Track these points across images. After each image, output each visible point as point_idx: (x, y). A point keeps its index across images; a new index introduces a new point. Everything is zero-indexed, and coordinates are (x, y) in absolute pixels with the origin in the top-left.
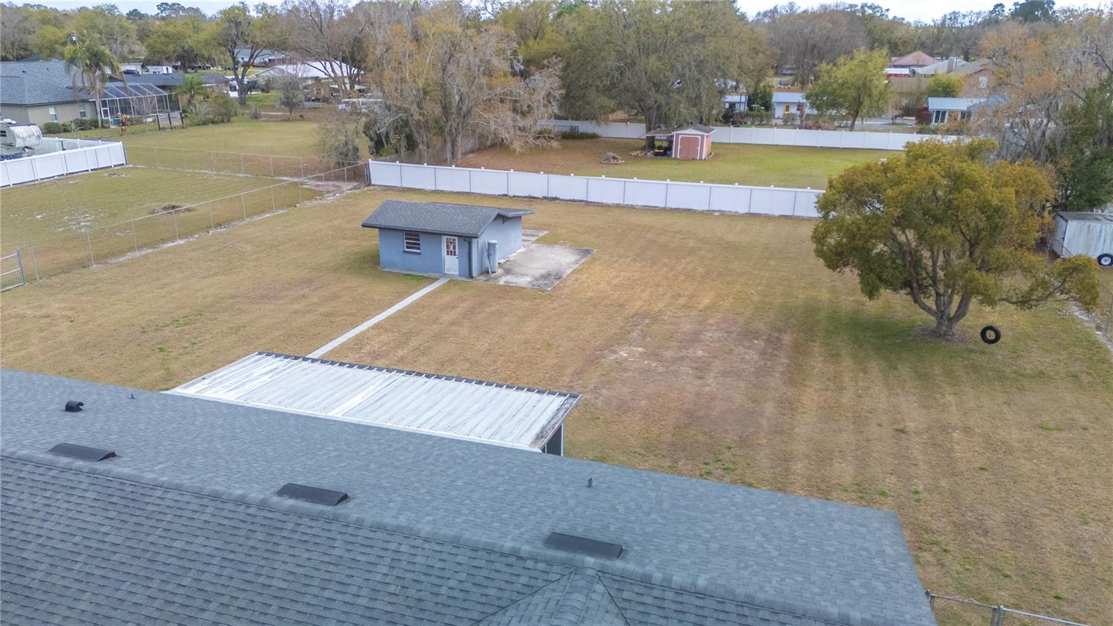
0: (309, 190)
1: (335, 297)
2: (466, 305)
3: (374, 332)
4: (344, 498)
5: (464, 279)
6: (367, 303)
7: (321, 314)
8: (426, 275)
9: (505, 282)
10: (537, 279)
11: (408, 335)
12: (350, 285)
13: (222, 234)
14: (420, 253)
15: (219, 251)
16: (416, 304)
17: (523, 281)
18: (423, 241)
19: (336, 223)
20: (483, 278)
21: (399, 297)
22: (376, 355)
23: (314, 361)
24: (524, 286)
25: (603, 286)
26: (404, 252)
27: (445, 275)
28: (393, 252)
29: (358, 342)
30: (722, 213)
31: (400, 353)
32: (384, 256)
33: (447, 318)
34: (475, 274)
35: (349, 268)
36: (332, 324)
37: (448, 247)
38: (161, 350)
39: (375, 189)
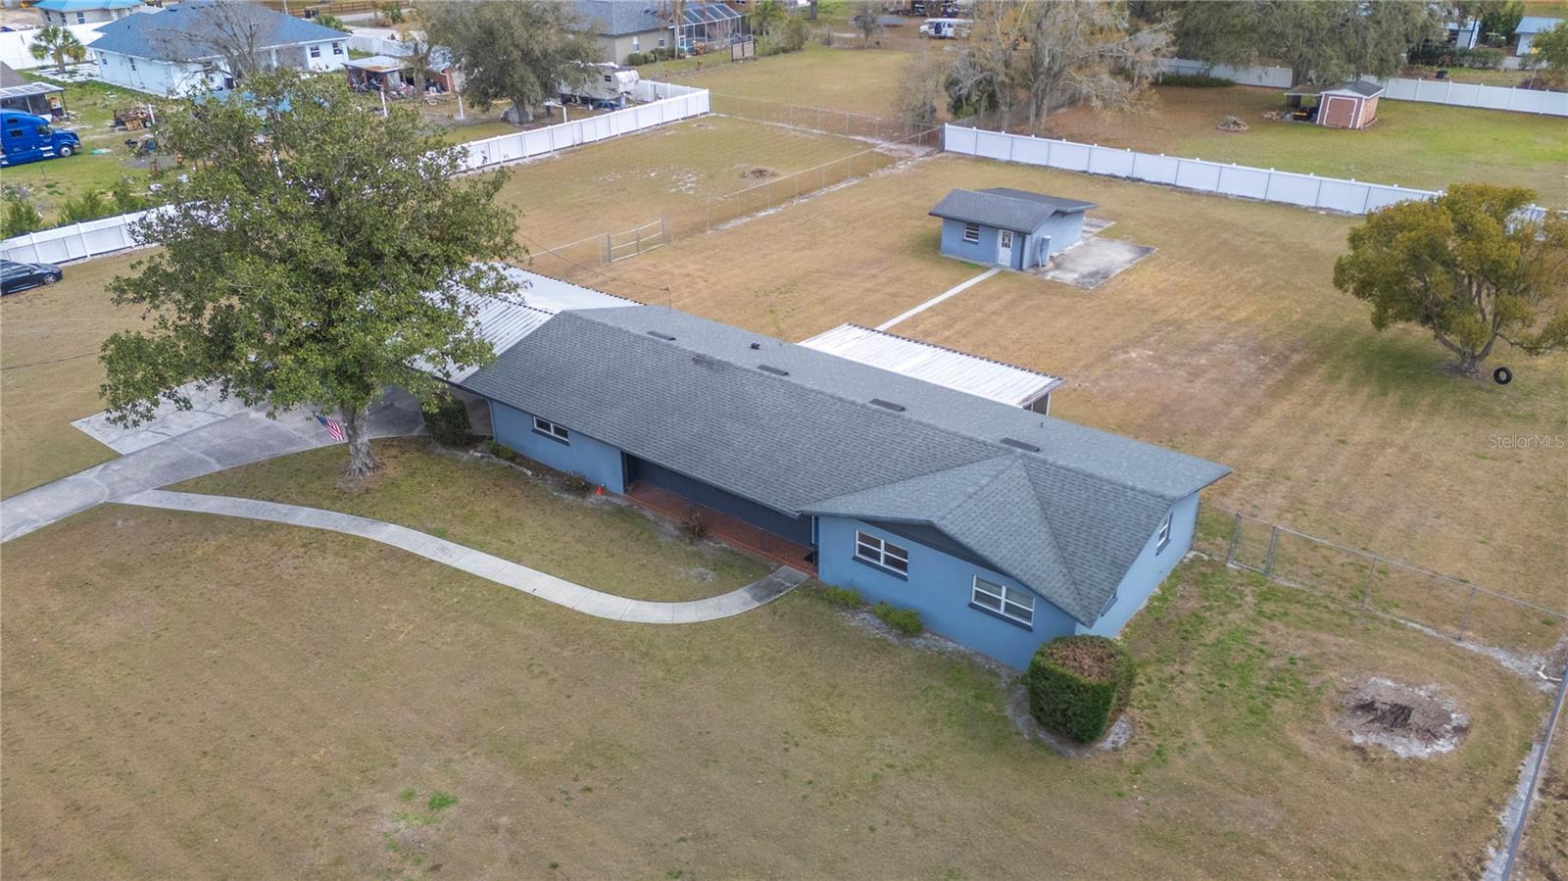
0: (881, 154)
1: (899, 279)
2: (1008, 297)
3: (929, 314)
4: (903, 409)
5: (1013, 270)
6: (925, 287)
7: (887, 294)
8: (980, 264)
9: (1053, 277)
10: (1084, 277)
11: (955, 320)
12: (912, 268)
13: (805, 205)
14: (977, 243)
15: (804, 224)
16: (966, 292)
17: (1068, 277)
18: (981, 233)
19: (906, 198)
20: (1032, 271)
21: (953, 284)
22: (927, 334)
23: (879, 332)
24: (1069, 282)
25: (1146, 290)
26: (965, 240)
27: (997, 266)
28: (953, 239)
29: (914, 321)
30: (1330, 212)
31: (947, 334)
32: (946, 242)
33: (990, 307)
34: (1025, 267)
35: (913, 251)
36: (896, 304)
37: (1004, 239)
38: (772, 312)
39: (947, 157)
